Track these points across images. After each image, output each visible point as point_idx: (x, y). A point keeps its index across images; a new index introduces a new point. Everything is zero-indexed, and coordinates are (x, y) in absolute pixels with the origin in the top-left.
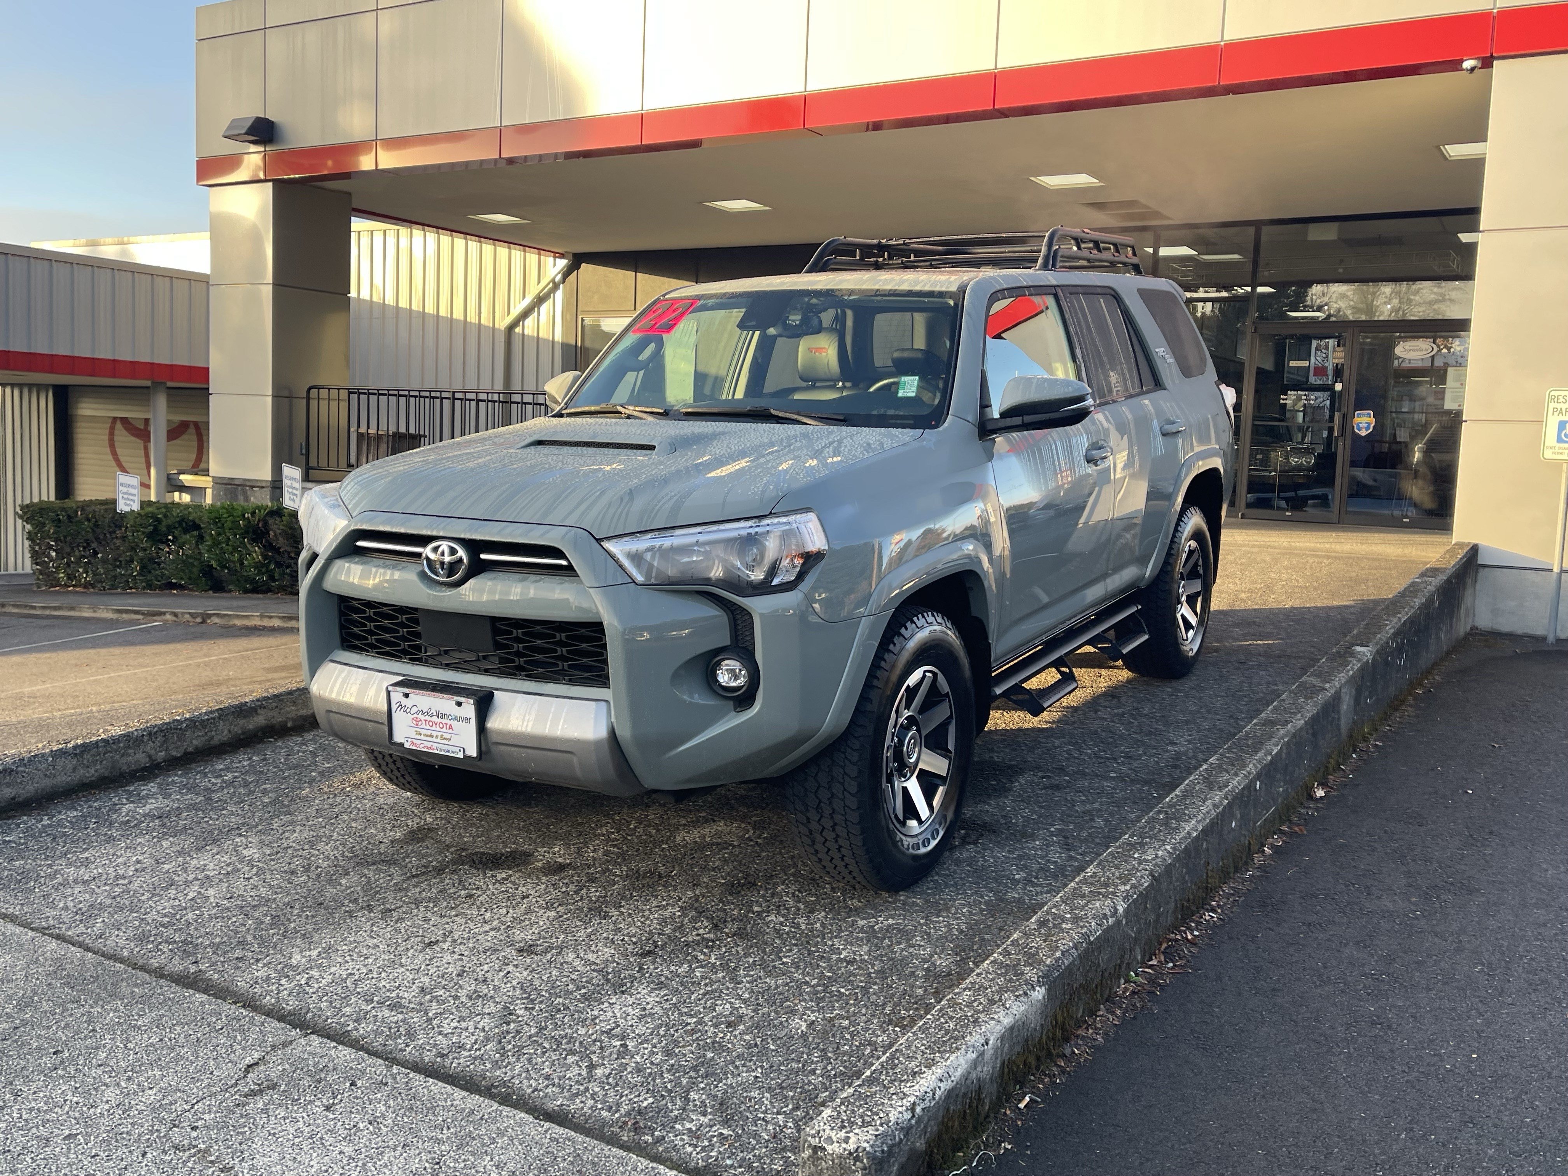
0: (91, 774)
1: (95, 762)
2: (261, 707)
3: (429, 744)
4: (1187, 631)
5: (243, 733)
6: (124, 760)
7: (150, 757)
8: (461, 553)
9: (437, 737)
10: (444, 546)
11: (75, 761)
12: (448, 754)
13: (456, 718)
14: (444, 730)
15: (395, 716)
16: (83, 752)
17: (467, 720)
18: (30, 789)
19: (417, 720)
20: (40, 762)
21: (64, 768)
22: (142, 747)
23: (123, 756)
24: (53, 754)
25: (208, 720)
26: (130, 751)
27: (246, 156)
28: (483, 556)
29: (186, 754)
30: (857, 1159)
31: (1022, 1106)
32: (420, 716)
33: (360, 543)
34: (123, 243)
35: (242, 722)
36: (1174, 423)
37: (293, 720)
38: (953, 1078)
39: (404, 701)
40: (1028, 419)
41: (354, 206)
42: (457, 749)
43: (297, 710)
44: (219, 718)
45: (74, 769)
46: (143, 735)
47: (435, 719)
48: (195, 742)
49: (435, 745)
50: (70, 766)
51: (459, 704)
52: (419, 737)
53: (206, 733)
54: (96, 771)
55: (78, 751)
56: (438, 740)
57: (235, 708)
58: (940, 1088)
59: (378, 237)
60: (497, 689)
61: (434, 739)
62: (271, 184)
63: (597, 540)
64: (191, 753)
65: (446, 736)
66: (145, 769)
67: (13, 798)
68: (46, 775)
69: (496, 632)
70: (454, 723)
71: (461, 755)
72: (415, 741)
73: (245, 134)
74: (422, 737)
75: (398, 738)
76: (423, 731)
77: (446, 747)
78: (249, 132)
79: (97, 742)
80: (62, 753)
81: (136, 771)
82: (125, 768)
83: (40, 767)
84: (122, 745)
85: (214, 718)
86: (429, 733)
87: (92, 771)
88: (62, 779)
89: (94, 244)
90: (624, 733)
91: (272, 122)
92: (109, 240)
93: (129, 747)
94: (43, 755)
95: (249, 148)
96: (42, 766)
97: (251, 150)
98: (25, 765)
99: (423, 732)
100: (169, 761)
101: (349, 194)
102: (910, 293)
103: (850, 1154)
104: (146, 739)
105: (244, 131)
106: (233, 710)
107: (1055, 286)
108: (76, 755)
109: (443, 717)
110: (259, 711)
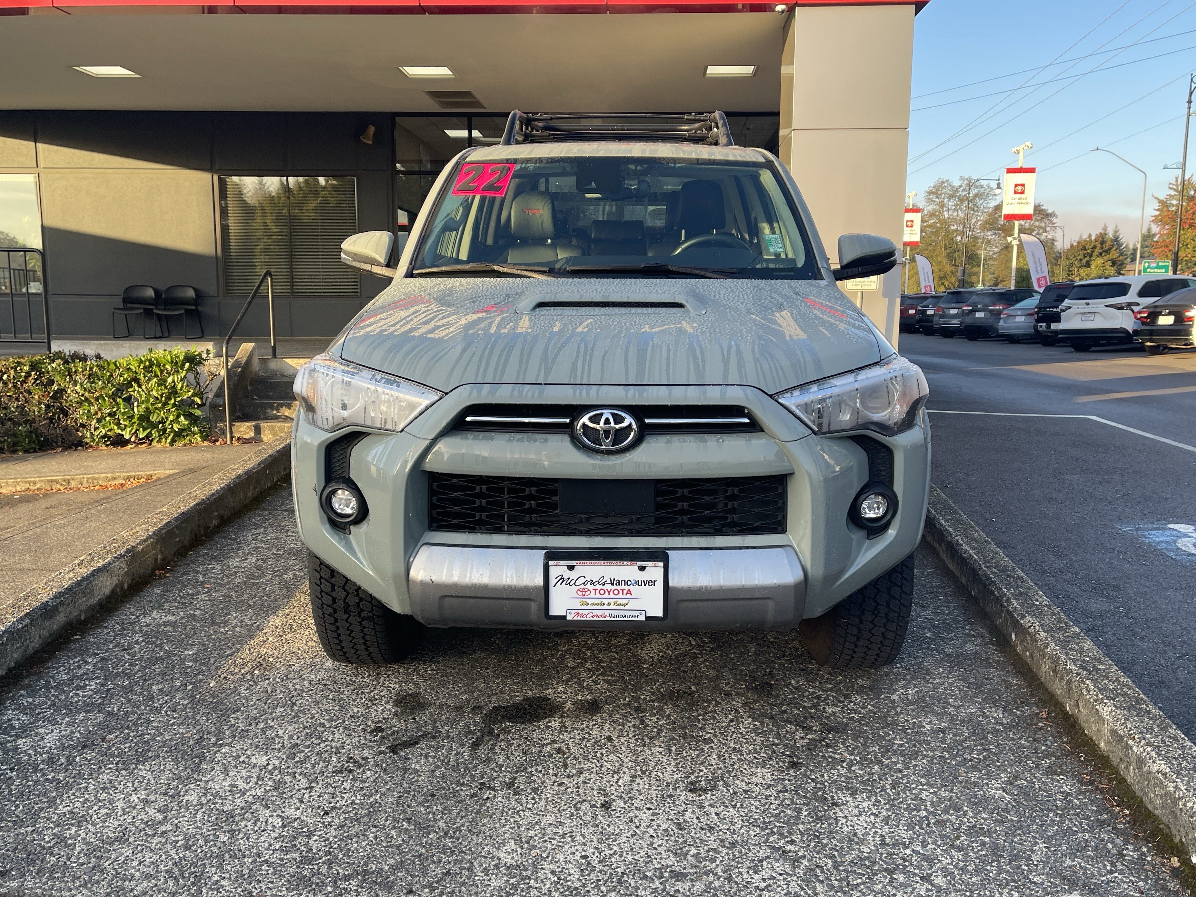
2: (61, 604)
3: (600, 613)
5: (50, 635)
8: (628, 420)
9: (609, 604)
10: (607, 414)
12: (626, 619)
13: (637, 583)
14: (620, 595)
15: (553, 591)
17: (651, 583)
19: (584, 591)
25: (22, 628)
28: (647, 421)
29: (10, 670)
32: (588, 586)
33: (469, 419)
35: (47, 623)
37: (85, 612)
39: (567, 574)
42: (637, 613)
43: (87, 600)
44: (31, 624)
47: (608, 587)
48: (15, 655)
49: (607, 613)
51: (642, 569)
52: (585, 607)
53: (22, 643)
56: (611, 607)
57: (41, 610)
60: (669, 549)
61: (605, 607)
63: (770, 396)
64: (15, 668)
65: (620, 601)
69: (659, 493)
70: (634, 589)
71: (642, 618)
72: (580, 612)
74: (589, 607)
75: (557, 611)
76: (595, 601)
77: (623, 613)
85: (26, 626)
86: (599, 601)
90: (818, 573)
99: (590, 601)
106: (40, 612)
109: (619, 583)
110: (60, 609)
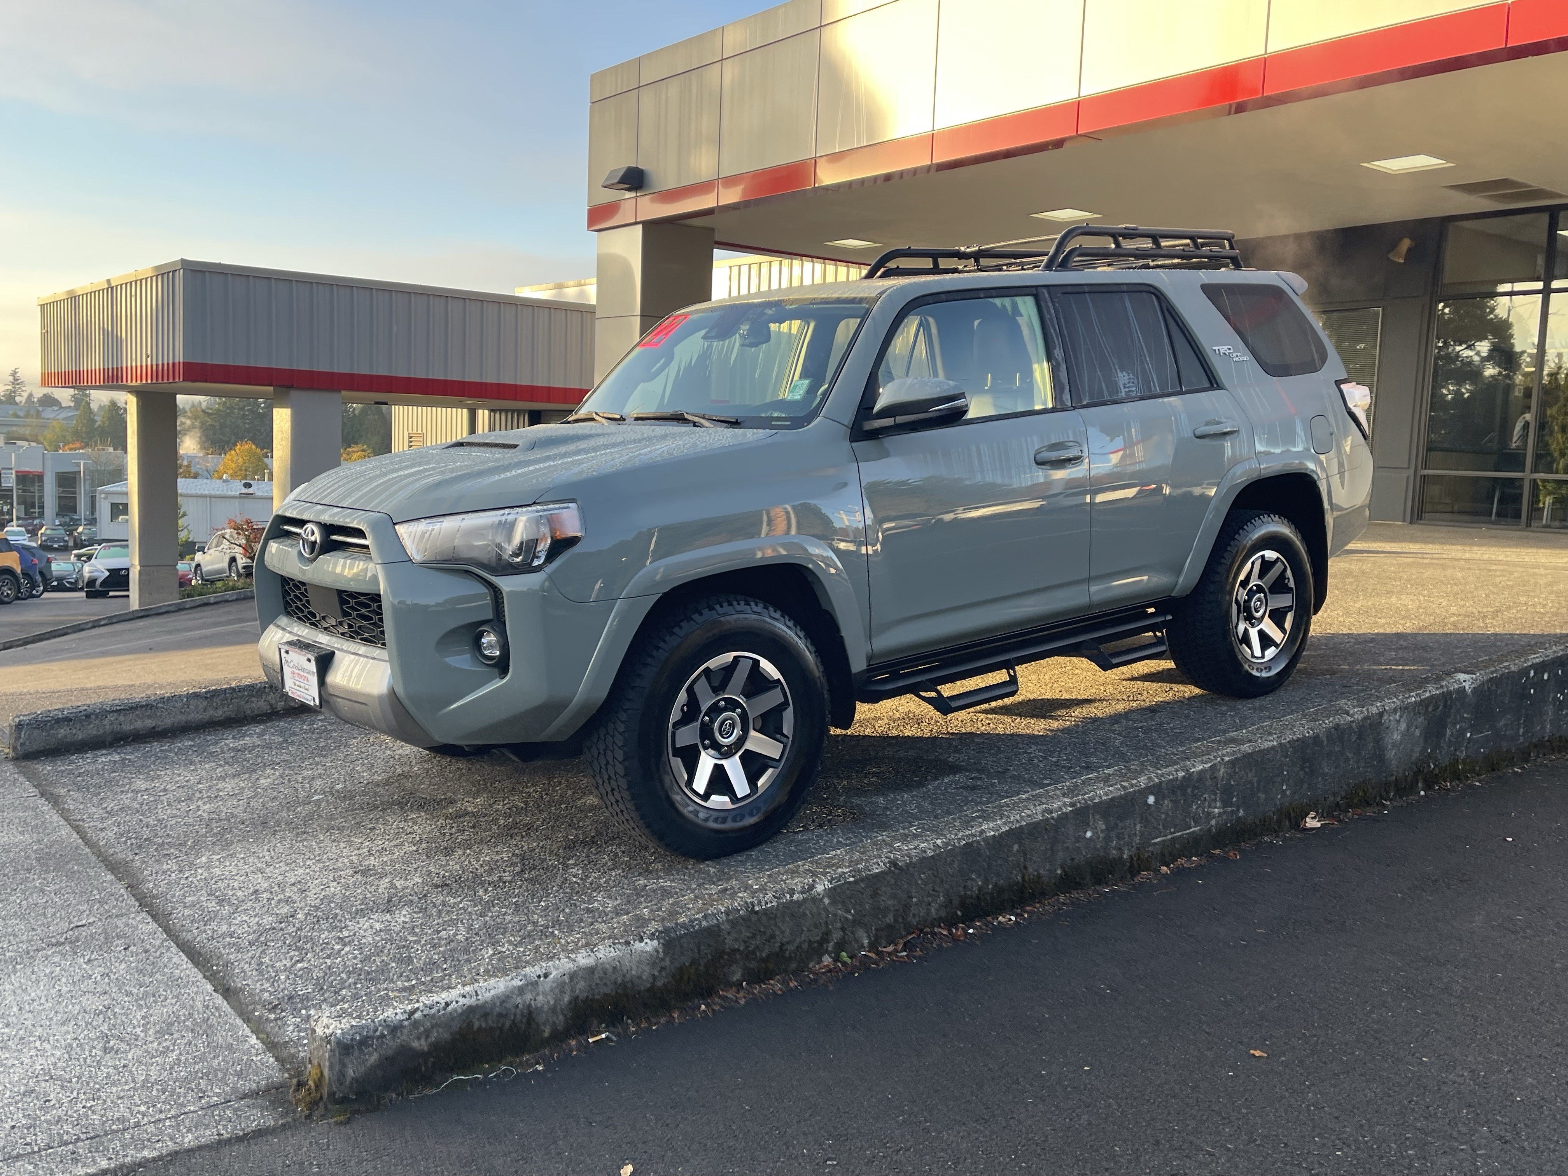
0: (219, 714)
1: (223, 705)
3: (300, 694)
4: (1264, 648)
6: (248, 706)
7: (271, 705)
8: (317, 534)
9: (302, 688)
10: (310, 528)
11: (205, 703)
12: (308, 702)
13: (309, 672)
14: (305, 681)
15: (285, 667)
16: (212, 696)
17: (313, 673)
18: (168, 722)
19: (293, 673)
20: (176, 701)
21: (197, 707)
22: (264, 697)
23: (247, 702)
24: (188, 696)
26: (253, 699)
27: (623, 202)
28: (332, 537)
30: (329, 1042)
31: (591, 1040)
32: (295, 670)
33: (285, 527)
34: (580, 285)
36: (1219, 423)
38: (479, 997)
39: (288, 657)
40: (900, 419)
41: (717, 239)
42: (310, 698)
45: (205, 710)
46: (265, 687)
47: (301, 672)
49: (302, 694)
50: (201, 707)
51: (309, 660)
52: (294, 687)
54: (224, 712)
55: (209, 695)
56: (303, 690)
58: (457, 1002)
59: (765, 268)
60: (337, 649)
62: (641, 226)
63: (394, 524)
65: (306, 687)
66: (266, 714)
67: (154, 728)
68: (181, 712)
69: (343, 602)
70: (309, 676)
71: (313, 704)
72: (293, 691)
73: (619, 182)
74: (296, 687)
75: (287, 689)
76: (297, 683)
77: (306, 696)
78: (623, 180)
79: (226, 689)
80: (196, 695)
81: (258, 715)
82: (249, 712)
83: (176, 705)
84: (246, 693)
86: (300, 684)
87: (221, 712)
88: (195, 716)
89: (560, 287)
90: (400, 691)
91: (642, 170)
92: (571, 283)
93: (252, 696)
94: (180, 696)
95: (624, 194)
96: (178, 705)
97: (626, 197)
98: (164, 703)
100: (287, 710)
101: (713, 230)
102: (839, 301)
103: (326, 1037)
104: (267, 690)
105: (617, 181)
107: (1036, 287)
108: (207, 698)
109: (302, 670)
